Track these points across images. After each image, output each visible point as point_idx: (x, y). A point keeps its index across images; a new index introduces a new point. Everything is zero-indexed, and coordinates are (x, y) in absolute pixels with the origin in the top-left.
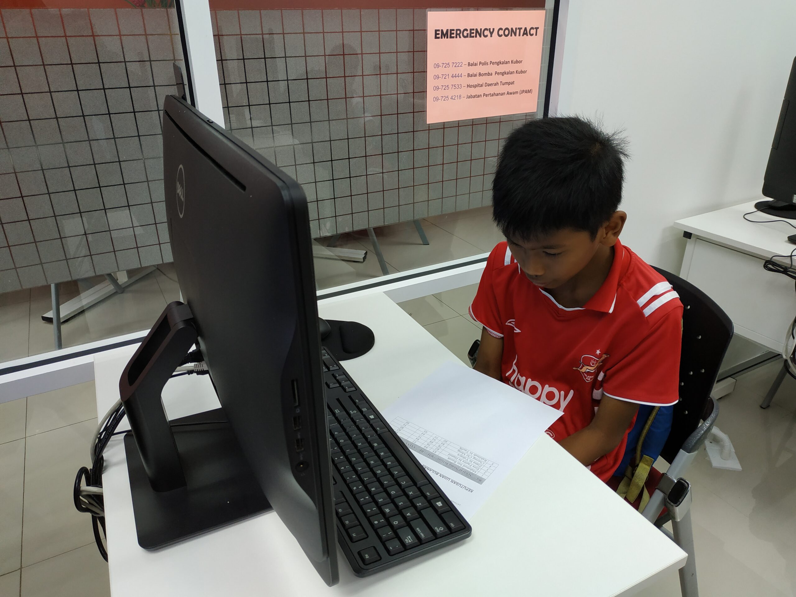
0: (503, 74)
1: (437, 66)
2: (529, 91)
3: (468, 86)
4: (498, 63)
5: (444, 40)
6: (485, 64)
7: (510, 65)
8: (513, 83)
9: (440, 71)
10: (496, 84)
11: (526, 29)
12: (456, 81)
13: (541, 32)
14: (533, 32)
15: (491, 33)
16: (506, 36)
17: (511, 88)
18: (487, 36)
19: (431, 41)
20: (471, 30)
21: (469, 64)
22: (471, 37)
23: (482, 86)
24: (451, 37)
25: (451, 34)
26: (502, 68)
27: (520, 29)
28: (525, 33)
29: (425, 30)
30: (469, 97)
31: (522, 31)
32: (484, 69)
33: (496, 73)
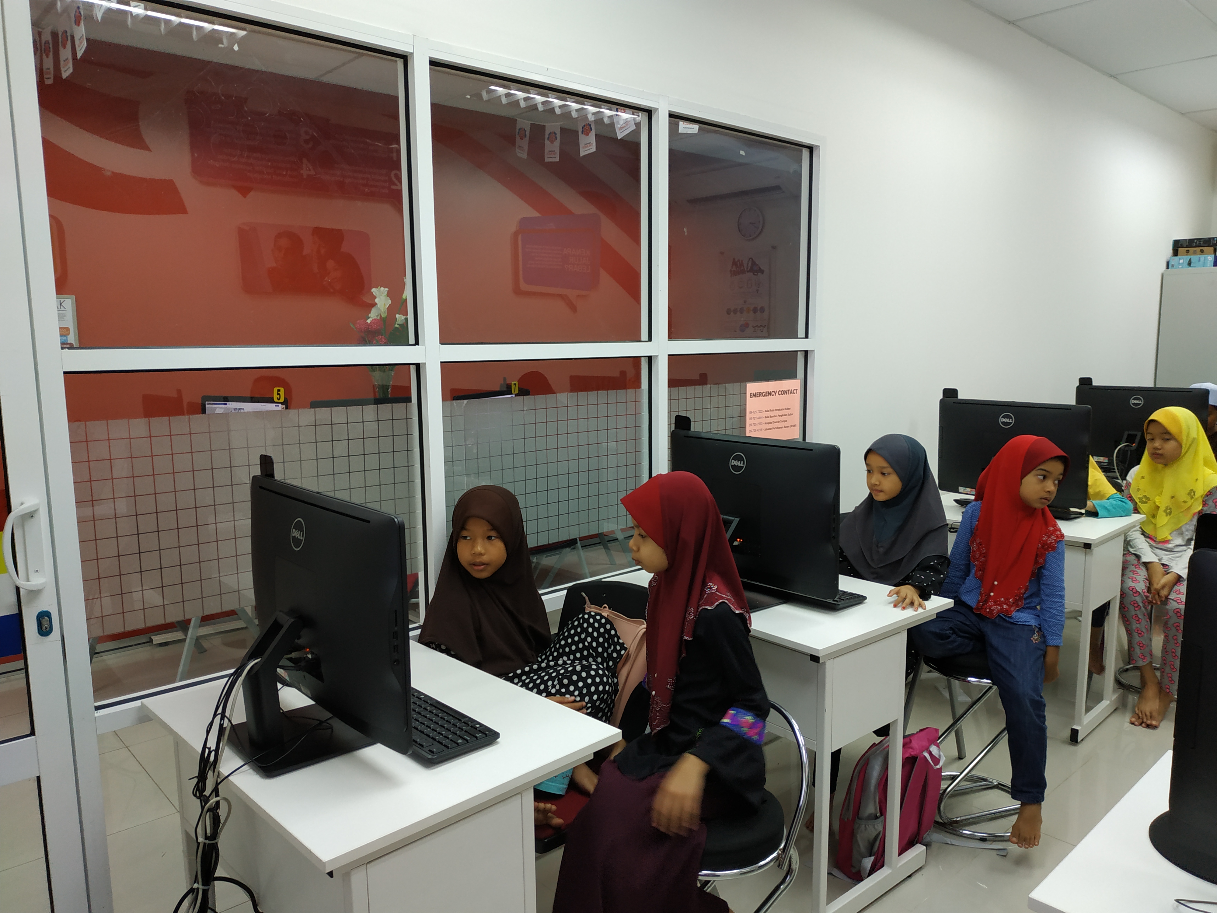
0: (782, 416)
1: (751, 412)
2: (794, 426)
3: (766, 423)
4: (779, 410)
5: (754, 398)
6: (773, 410)
7: (785, 411)
8: (786, 421)
9: (752, 416)
10: (779, 422)
11: (791, 390)
12: (760, 421)
13: (799, 391)
14: (795, 391)
15: (775, 393)
16: (782, 394)
17: (786, 424)
18: (773, 395)
19: (749, 400)
20: (766, 392)
21: (766, 411)
22: (766, 396)
23: (772, 423)
24: (757, 397)
25: (757, 395)
26: (781, 413)
27: (789, 390)
28: (791, 393)
29: (746, 393)
30: (766, 430)
31: (790, 391)
32: (772, 414)
33: (779, 415)
